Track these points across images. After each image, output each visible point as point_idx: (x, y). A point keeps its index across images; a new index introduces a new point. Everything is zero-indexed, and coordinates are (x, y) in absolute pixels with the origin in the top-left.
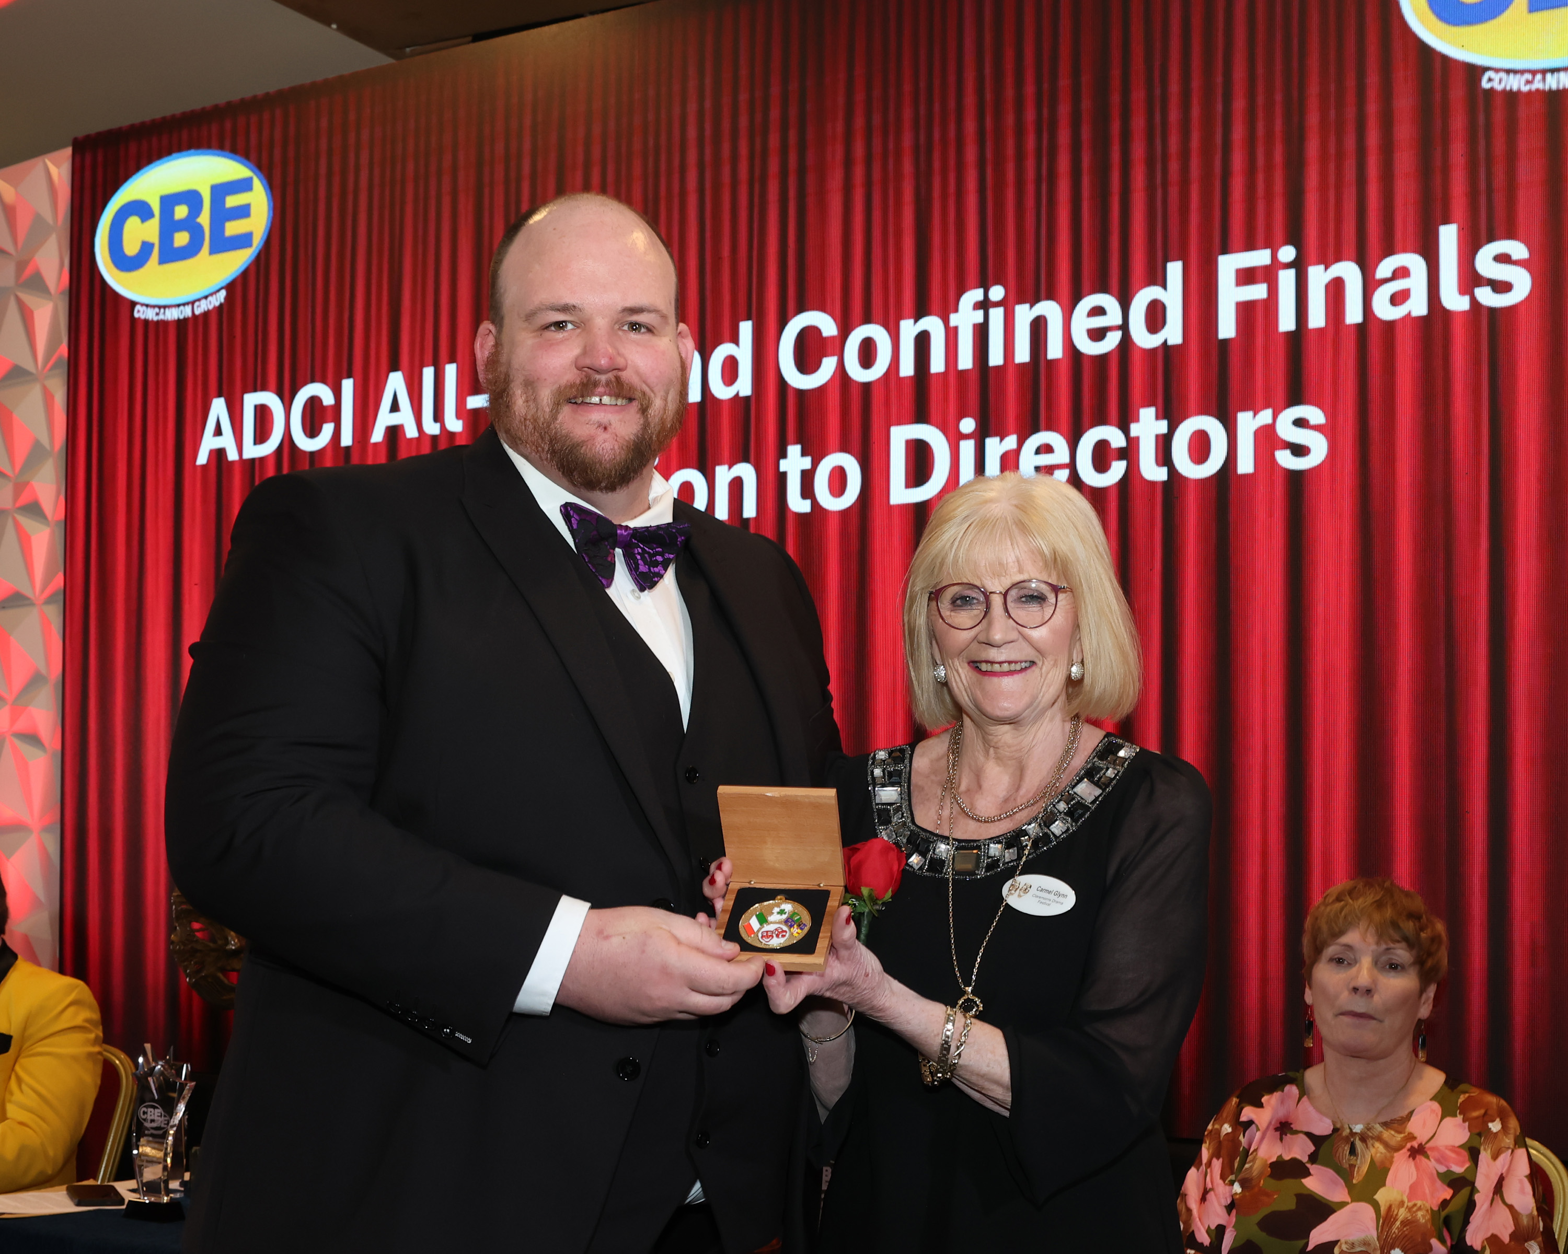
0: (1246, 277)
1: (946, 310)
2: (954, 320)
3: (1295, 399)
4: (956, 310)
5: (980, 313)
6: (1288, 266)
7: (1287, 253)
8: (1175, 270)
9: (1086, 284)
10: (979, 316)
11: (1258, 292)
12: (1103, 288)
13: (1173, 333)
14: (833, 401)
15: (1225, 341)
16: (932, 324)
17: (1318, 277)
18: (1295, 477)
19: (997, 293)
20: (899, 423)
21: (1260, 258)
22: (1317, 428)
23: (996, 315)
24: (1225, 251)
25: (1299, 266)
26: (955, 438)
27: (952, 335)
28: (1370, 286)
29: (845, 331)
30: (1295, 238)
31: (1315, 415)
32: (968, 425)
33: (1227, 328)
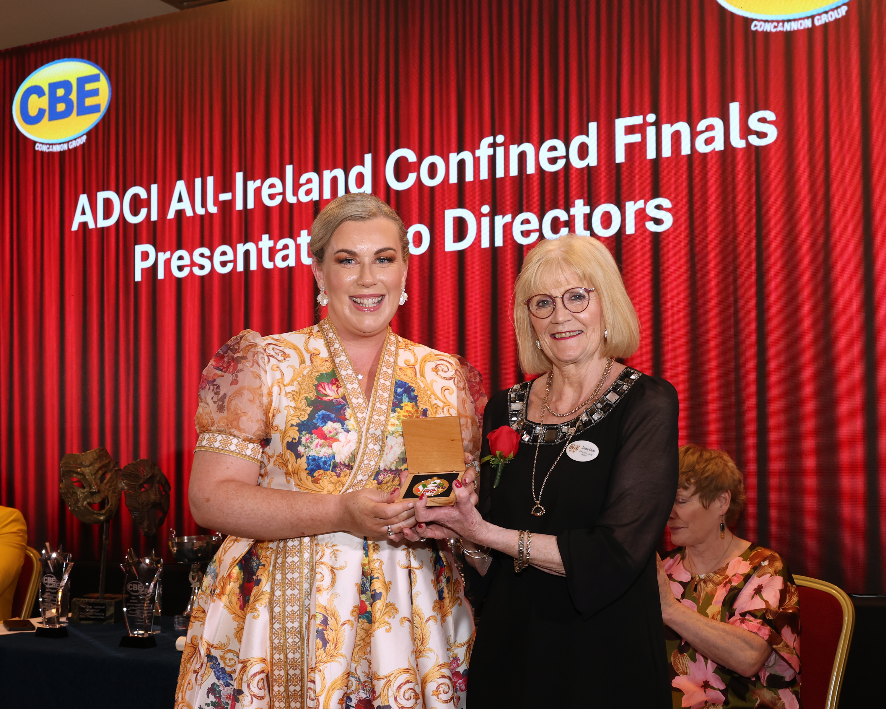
0: (630, 130)
1: (474, 147)
2: (478, 153)
3: (656, 195)
4: (479, 148)
5: (492, 150)
6: (652, 124)
7: (651, 118)
8: (593, 127)
9: (547, 134)
10: (491, 151)
11: (636, 138)
12: (556, 137)
13: (592, 160)
14: (415, 197)
15: (619, 164)
16: (466, 155)
17: (667, 130)
18: (656, 236)
19: (500, 139)
20: (450, 208)
21: (637, 120)
22: (667, 210)
23: (500, 151)
24: (619, 117)
25: (658, 124)
26: (479, 216)
27: (477, 161)
28: (694, 134)
29: (420, 159)
30: (655, 110)
31: (666, 203)
32: (485, 209)
33: (620, 157)
